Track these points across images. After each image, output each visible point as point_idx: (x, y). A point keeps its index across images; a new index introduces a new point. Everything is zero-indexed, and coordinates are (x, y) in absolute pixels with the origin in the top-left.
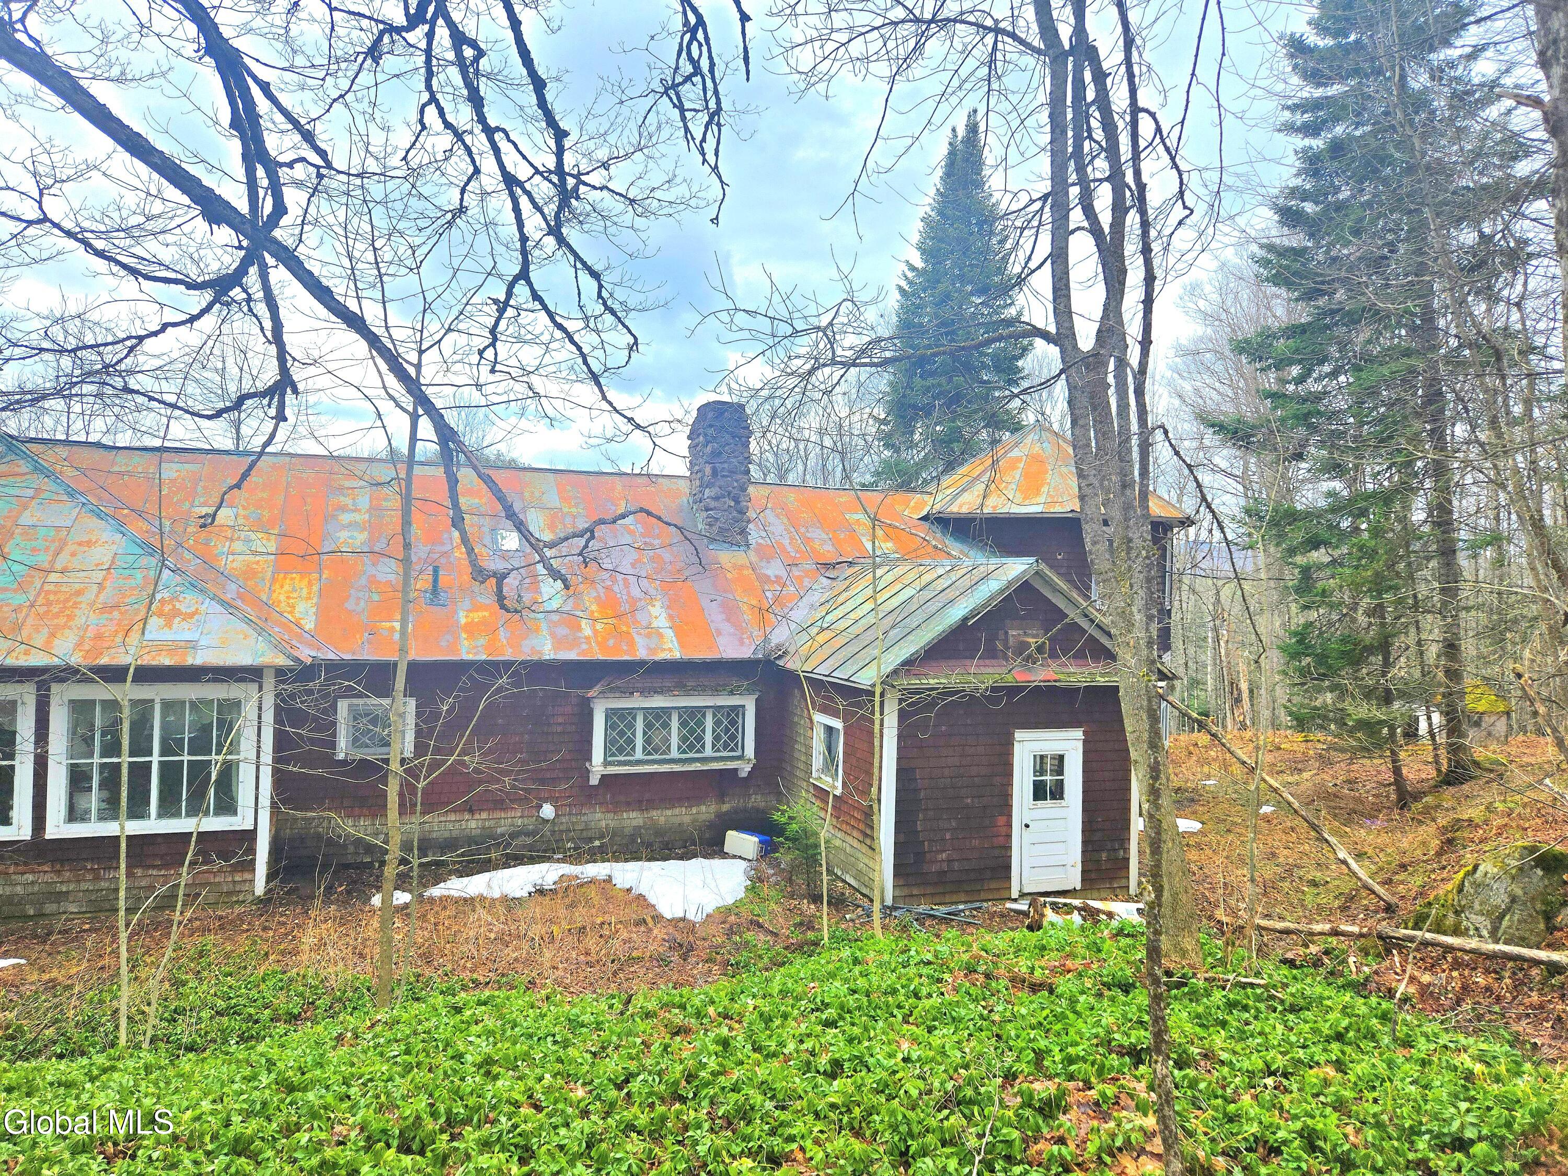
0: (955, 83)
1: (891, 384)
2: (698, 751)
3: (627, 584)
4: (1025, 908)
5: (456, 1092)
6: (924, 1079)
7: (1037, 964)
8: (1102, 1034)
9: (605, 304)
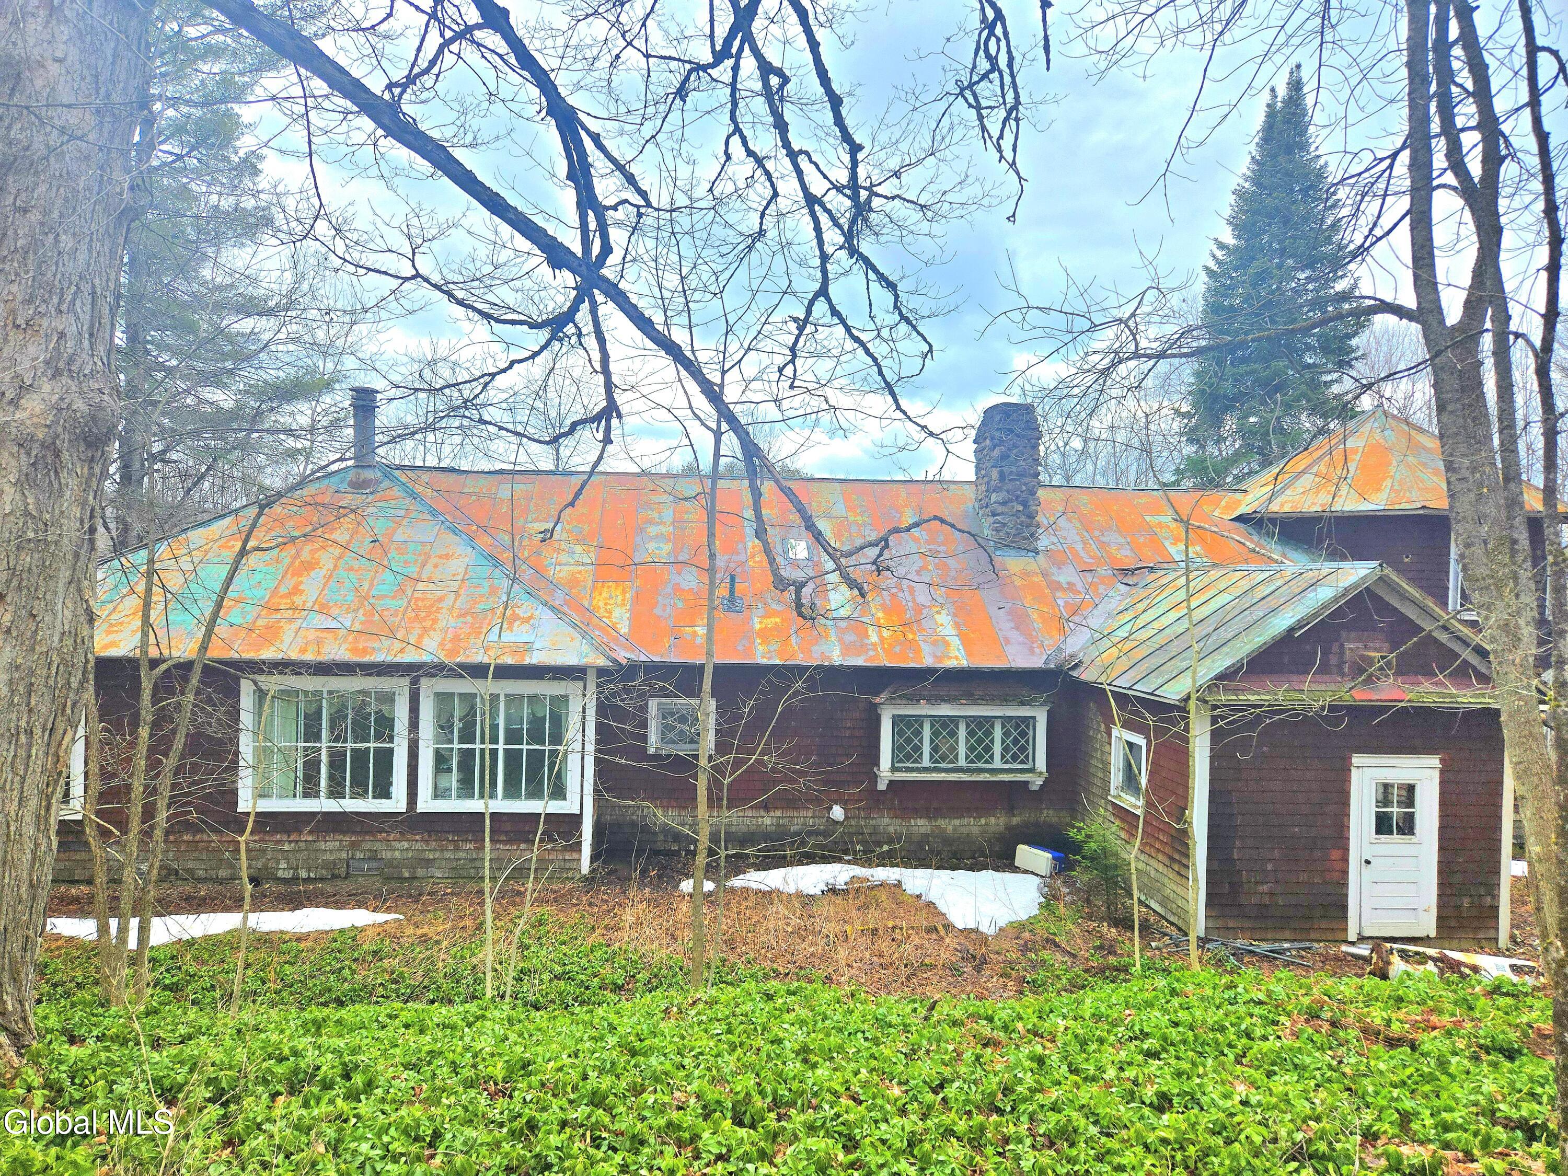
0: (1282, 38)
1: (1198, 374)
2: (987, 762)
3: (911, 590)
4: (1366, 953)
5: (780, 1076)
6: (1267, 1126)
7: (1394, 1016)
8: (1483, 1102)
9: (901, 314)
